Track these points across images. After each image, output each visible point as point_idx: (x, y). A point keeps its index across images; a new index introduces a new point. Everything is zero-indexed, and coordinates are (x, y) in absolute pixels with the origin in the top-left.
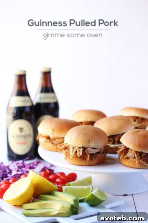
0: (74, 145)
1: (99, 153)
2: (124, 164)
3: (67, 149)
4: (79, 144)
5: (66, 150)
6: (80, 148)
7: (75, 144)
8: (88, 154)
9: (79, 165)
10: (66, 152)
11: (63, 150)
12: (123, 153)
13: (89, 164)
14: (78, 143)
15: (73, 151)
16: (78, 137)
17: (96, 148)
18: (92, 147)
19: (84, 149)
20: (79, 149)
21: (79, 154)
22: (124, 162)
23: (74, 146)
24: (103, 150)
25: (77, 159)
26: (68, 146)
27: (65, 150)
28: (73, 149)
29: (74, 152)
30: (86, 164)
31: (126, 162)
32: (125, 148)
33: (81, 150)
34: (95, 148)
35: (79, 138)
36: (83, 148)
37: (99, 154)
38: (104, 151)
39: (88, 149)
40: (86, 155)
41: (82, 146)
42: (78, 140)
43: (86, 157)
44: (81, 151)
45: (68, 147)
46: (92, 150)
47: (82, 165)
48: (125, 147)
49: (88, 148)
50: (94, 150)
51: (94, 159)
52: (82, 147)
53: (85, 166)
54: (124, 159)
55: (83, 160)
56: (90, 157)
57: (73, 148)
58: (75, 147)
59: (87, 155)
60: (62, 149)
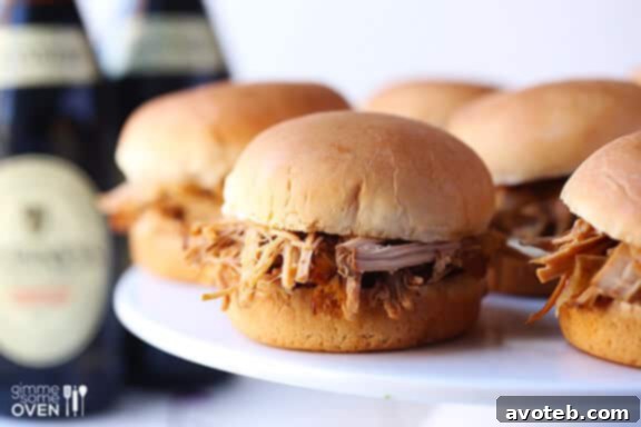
0: (264, 221)
1: (425, 270)
2: (586, 348)
3: (233, 250)
4: (295, 213)
5: (227, 254)
6: (301, 236)
7: (270, 216)
8: (347, 271)
9: (297, 345)
10: (225, 267)
11: (209, 258)
12: (577, 272)
13: (362, 345)
14: (289, 208)
15: (259, 256)
16: (289, 170)
17: (406, 238)
18: (374, 234)
19: (328, 243)
20: (296, 242)
21: (293, 273)
22: (582, 328)
23: (267, 228)
24: (455, 257)
25: (285, 308)
26: (240, 228)
27: (217, 255)
28: (262, 244)
29: (266, 261)
30: (338, 340)
31: (596, 331)
32: (590, 240)
33: (307, 248)
34: (398, 242)
35: (294, 170)
36: (319, 239)
37: (419, 280)
38: (459, 263)
39: (348, 244)
40: (334, 283)
41: (311, 221)
42: (289, 187)
43: (338, 296)
44: (306, 256)
45: (235, 237)
46: (378, 250)
47: (317, 347)
48: (591, 230)
49: (352, 236)
50: (389, 248)
51: (387, 307)
52: (318, 234)
53: (337, 351)
54: (582, 307)
55: (321, 315)
56: (364, 298)
57: (263, 237)
58: (274, 232)
59: (342, 282)
60: (203, 252)
